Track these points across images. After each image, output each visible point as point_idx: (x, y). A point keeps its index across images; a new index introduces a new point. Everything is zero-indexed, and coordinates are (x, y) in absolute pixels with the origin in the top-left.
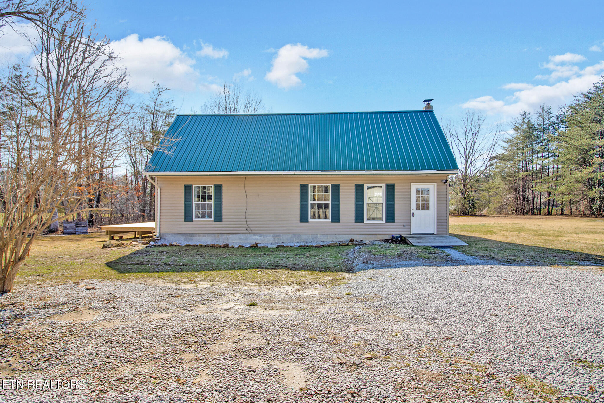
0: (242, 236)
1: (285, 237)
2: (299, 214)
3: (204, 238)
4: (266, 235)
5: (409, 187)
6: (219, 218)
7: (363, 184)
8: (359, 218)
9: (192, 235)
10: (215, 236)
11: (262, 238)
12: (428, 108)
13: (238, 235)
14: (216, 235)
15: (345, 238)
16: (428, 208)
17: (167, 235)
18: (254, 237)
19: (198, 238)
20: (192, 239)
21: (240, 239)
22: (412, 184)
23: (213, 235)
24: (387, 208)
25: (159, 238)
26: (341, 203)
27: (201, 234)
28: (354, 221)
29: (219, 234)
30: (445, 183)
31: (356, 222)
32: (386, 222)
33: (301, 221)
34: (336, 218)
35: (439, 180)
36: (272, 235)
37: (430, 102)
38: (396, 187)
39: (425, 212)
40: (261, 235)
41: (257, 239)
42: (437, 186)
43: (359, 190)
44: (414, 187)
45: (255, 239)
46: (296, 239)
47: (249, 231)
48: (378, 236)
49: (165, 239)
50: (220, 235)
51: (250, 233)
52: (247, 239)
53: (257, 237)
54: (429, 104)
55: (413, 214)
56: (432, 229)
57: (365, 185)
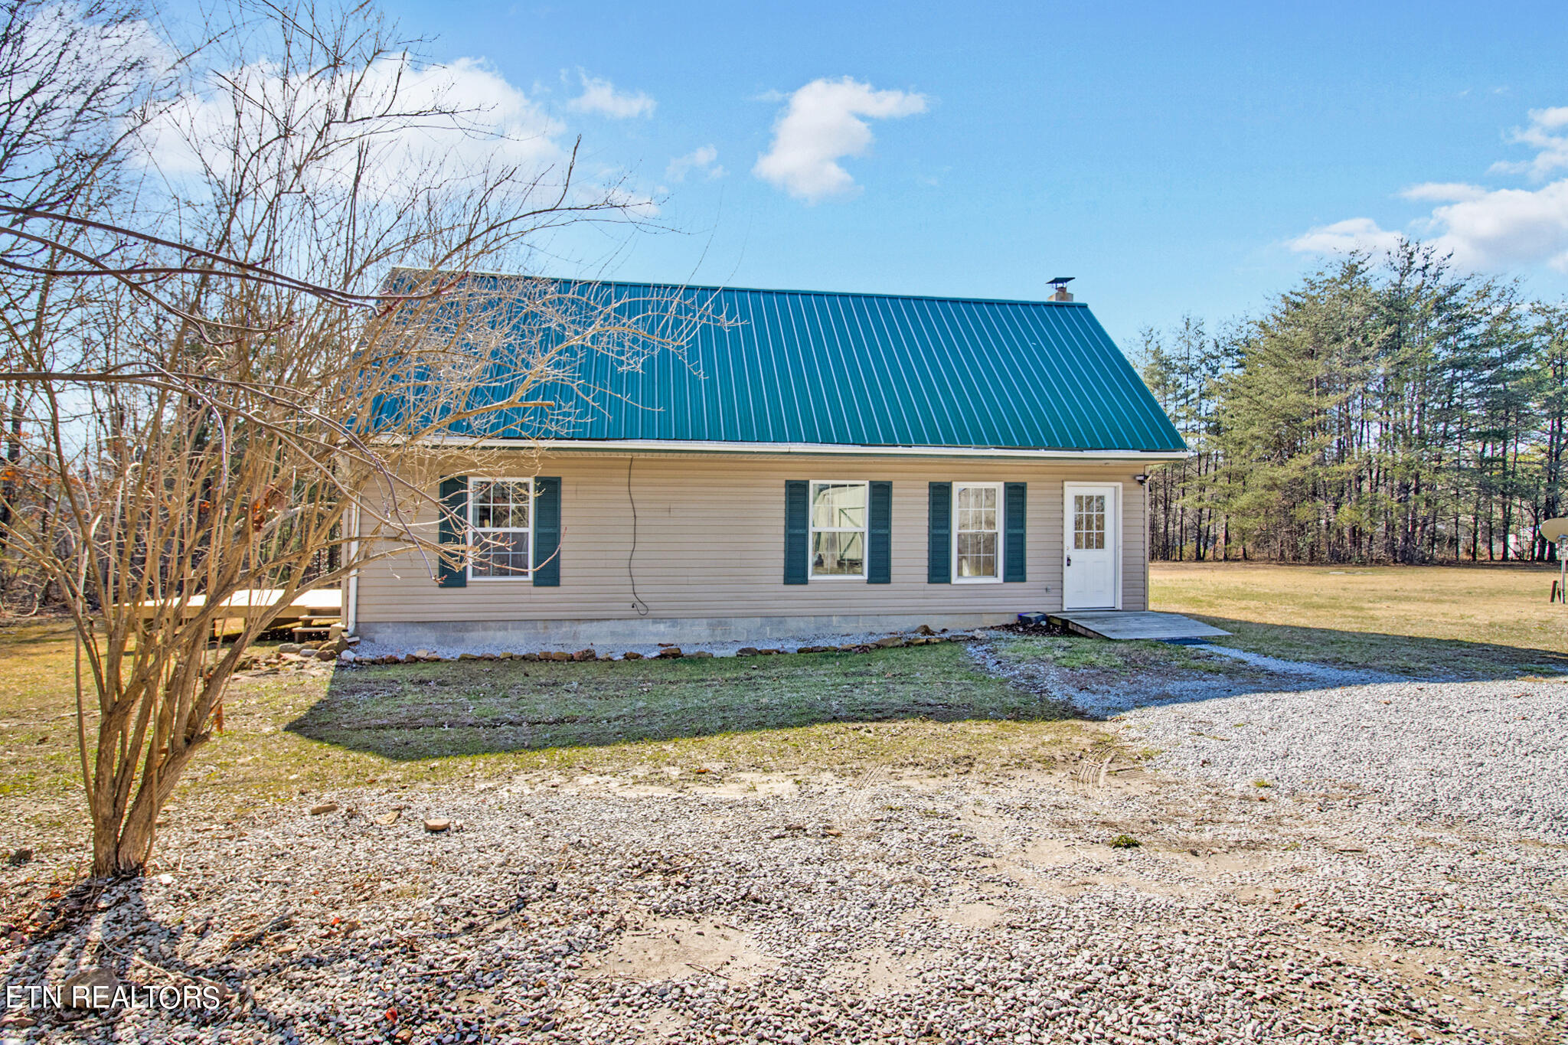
0: (619, 627)
1: (743, 624)
2: (782, 563)
3: (500, 634)
4: (690, 621)
5: (1060, 492)
6: (549, 576)
7: (951, 483)
8: (939, 571)
9: (463, 626)
10: (535, 628)
11: (676, 630)
12: (1062, 298)
13: (608, 623)
14: (540, 625)
15: (905, 624)
16: (1101, 544)
17: (378, 628)
18: (652, 628)
19: (482, 634)
20: (463, 640)
21: (613, 634)
22: (1066, 484)
23: (529, 625)
24: (1009, 544)
25: (357, 639)
26: (893, 531)
27: (493, 624)
28: (925, 578)
29: (548, 623)
30: (1141, 482)
31: (930, 582)
32: (1006, 580)
33: (788, 580)
34: (880, 572)
35: (1128, 474)
36: (705, 621)
37: (1065, 285)
38: (1029, 492)
39: (1094, 553)
40: (673, 620)
41: (664, 634)
42: (1124, 489)
43: (940, 495)
44: (1073, 490)
45: (656, 634)
46: (772, 630)
47: (641, 611)
48: (986, 617)
49: (372, 640)
50: (551, 625)
51: (642, 617)
52: (632, 634)
53: (662, 627)
54: (1063, 289)
55: (1069, 560)
56: (1108, 597)
57: (954, 484)
